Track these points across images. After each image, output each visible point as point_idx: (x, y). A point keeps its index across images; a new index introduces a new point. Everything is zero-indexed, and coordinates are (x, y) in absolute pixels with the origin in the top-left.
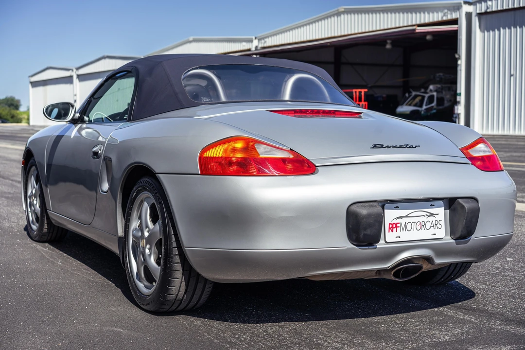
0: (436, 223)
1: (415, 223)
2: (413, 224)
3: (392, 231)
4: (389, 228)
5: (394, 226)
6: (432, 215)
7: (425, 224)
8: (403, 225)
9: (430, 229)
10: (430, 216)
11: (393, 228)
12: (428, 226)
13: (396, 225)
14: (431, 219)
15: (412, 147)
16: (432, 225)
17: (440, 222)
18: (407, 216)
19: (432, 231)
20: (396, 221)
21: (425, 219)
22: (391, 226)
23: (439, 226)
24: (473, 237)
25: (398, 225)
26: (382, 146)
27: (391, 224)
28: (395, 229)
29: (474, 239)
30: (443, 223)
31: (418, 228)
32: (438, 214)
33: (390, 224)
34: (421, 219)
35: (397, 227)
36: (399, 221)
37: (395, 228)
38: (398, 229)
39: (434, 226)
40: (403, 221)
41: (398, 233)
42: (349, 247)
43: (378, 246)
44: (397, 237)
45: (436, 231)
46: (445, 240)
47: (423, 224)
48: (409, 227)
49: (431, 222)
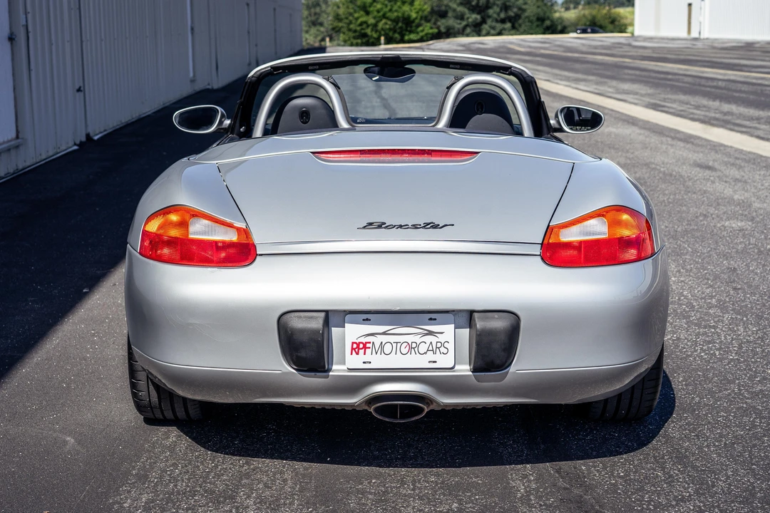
0: (439, 345)
1: (399, 345)
2: (394, 345)
3: (357, 354)
4: (352, 349)
5: (361, 346)
6: (431, 333)
7: (418, 346)
8: (377, 345)
9: (426, 353)
10: (426, 334)
12: (423, 348)
13: (365, 345)
14: (429, 339)
15: (436, 227)
16: (430, 348)
17: (446, 345)
18: (384, 333)
19: (430, 356)
20: (364, 340)
21: (417, 339)
22: (355, 346)
23: (443, 350)
24: (512, 369)
25: (368, 345)
26: (380, 226)
27: (355, 343)
28: (362, 352)
29: (514, 373)
30: (451, 346)
31: (404, 351)
32: (442, 333)
33: (353, 343)
34: (410, 339)
35: (365, 347)
36: (370, 339)
37: (362, 349)
38: (368, 351)
39: (433, 349)
40: (378, 340)
41: (368, 357)
42: (284, 370)
43: (331, 373)
44: (364, 363)
45: (437, 357)
46: (454, 371)
47: (414, 345)
48: (387, 348)
49: (428, 344)
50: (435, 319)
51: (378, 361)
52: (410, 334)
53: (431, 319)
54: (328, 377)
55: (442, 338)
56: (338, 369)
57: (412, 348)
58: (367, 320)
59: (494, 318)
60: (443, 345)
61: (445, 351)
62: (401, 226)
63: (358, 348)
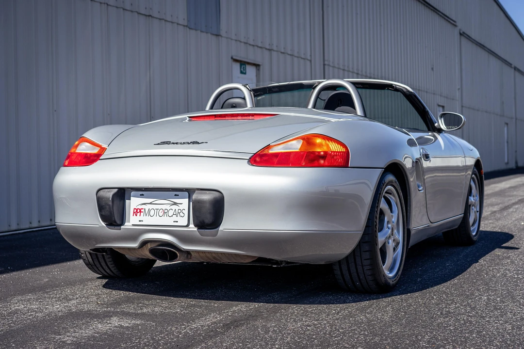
0: (179, 211)
1: (158, 210)
2: (156, 211)
3: (136, 215)
4: (134, 212)
5: (138, 211)
6: (175, 204)
7: (168, 211)
8: (147, 211)
9: (172, 216)
10: (173, 204)
11: (137, 213)
12: (171, 213)
13: (140, 210)
14: (174, 207)
16: (175, 213)
18: (151, 203)
20: (140, 207)
21: (168, 207)
22: (135, 211)
24: (221, 228)
25: (142, 210)
26: (167, 143)
28: (139, 214)
29: (223, 231)
30: (186, 212)
31: (161, 214)
32: (181, 204)
33: (134, 209)
34: (164, 207)
35: (140, 212)
36: (143, 207)
38: (142, 214)
40: (147, 207)
41: (141, 218)
42: (100, 225)
43: (122, 227)
44: (140, 221)
45: (178, 219)
46: (189, 228)
47: (166, 211)
48: (152, 213)
49: (174, 210)
50: (178, 195)
51: (147, 220)
52: (164, 204)
53: (176, 195)
54: (120, 229)
55: (181, 207)
56: (128, 225)
57: (165, 212)
58: (142, 195)
59: (206, 193)
60: (182, 211)
61: (182, 215)
62: (177, 143)
63: (137, 212)
